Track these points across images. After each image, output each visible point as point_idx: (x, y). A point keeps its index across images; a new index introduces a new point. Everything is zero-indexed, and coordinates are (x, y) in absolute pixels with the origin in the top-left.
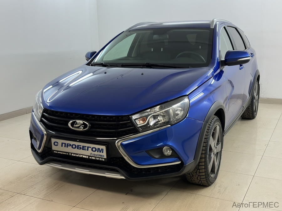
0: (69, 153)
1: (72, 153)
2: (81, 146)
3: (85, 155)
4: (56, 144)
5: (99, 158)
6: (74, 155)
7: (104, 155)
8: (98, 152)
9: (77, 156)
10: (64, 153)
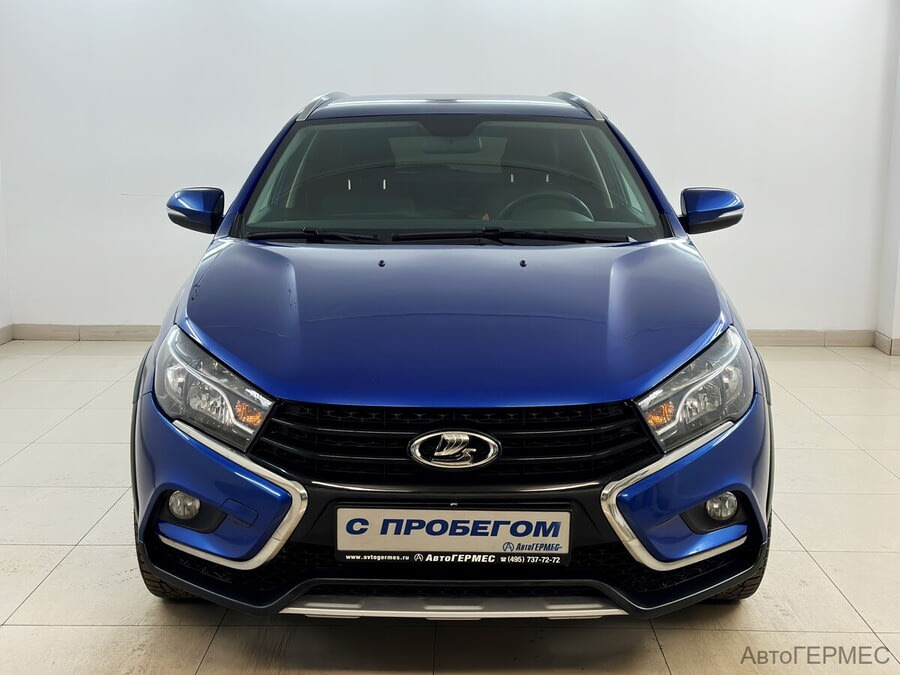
0: (412, 554)
1: (425, 554)
2: (468, 522)
3: (482, 554)
4: (357, 526)
5: (540, 555)
6: (436, 559)
7: (562, 542)
8: (536, 534)
9: (448, 559)
10: (390, 558)
